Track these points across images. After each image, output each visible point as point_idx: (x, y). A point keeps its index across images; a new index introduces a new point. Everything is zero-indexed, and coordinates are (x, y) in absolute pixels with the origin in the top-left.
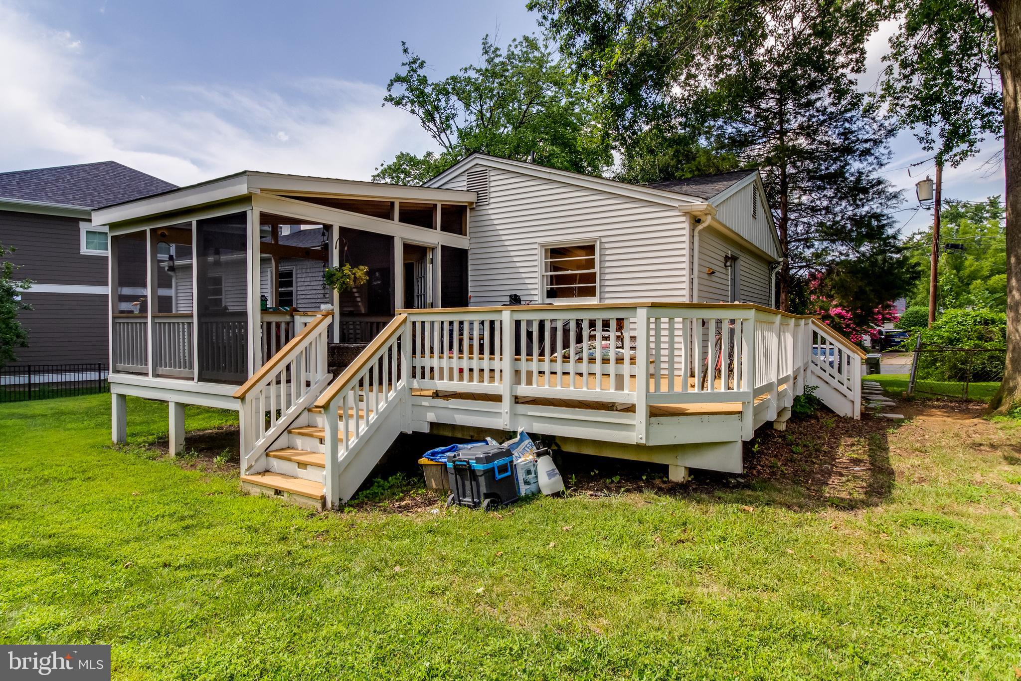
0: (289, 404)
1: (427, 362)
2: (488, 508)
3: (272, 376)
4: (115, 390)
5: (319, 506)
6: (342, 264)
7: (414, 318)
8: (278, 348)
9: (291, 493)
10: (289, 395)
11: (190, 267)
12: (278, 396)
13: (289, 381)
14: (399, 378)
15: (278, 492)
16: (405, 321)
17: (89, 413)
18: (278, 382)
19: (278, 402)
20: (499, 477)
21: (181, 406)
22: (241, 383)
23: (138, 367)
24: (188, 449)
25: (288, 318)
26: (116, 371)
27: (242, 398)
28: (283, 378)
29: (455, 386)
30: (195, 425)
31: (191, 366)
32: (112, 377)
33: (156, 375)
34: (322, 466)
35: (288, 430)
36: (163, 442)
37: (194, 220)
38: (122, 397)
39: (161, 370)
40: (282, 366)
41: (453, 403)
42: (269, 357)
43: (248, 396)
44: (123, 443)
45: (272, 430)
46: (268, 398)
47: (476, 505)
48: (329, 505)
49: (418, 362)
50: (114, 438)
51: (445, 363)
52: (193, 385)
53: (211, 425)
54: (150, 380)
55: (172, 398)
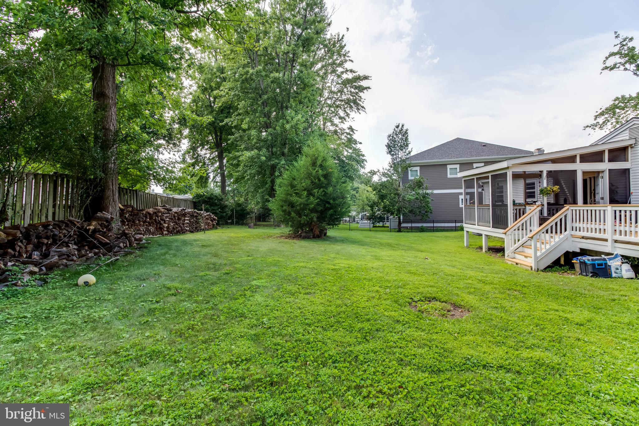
0: (523, 238)
1: (577, 225)
2: (591, 276)
3: (516, 227)
4: (465, 229)
5: (530, 269)
6: (547, 184)
7: (572, 208)
8: (520, 217)
9: (521, 264)
10: (523, 235)
11: (489, 182)
12: (519, 235)
13: (523, 230)
14: (566, 230)
15: (517, 264)
16: (568, 209)
17: (455, 237)
18: (519, 230)
19: (519, 237)
20: (597, 267)
21: (487, 236)
22: (505, 229)
23: (473, 222)
24: (489, 250)
25: (524, 207)
26: (465, 223)
27: (505, 233)
28: (520, 228)
29: (589, 234)
30: (492, 244)
31: (490, 223)
32: (464, 225)
33: (478, 225)
34: (531, 257)
35: (522, 245)
36: (481, 248)
37: (490, 175)
38: (468, 232)
39: (480, 223)
40: (520, 224)
41: (589, 241)
42: (516, 220)
43: (507, 233)
44: (468, 247)
45: (516, 245)
46: (515, 235)
47: (587, 275)
48: (533, 269)
49: (574, 225)
50: (465, 245)
51: (585, 225)
52: (491, 229)
53: (498, 245)
54: (476, 227)
55: (484, 233)
